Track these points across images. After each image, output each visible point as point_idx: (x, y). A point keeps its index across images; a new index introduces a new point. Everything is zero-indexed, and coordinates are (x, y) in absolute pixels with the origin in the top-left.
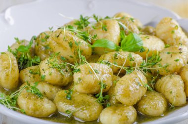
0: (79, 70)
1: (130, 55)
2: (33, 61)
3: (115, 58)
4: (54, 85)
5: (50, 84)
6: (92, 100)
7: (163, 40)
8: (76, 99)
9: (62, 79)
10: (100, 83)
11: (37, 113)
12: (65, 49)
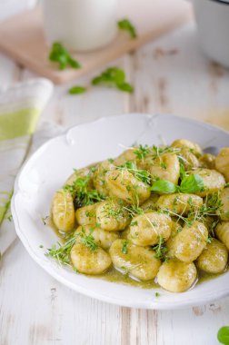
0: (136, 223)
1: (190, 199)
2: (90, 196)
3: (175, 203)
4: (110, 232)
5: (105, 230)
6: (150, 255)
7: (223, 174)
8: (132, 252)
9: (119, 226)
10: (158, 237)
11: (90, 271)
12: (123, 191)
